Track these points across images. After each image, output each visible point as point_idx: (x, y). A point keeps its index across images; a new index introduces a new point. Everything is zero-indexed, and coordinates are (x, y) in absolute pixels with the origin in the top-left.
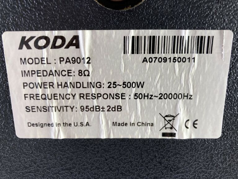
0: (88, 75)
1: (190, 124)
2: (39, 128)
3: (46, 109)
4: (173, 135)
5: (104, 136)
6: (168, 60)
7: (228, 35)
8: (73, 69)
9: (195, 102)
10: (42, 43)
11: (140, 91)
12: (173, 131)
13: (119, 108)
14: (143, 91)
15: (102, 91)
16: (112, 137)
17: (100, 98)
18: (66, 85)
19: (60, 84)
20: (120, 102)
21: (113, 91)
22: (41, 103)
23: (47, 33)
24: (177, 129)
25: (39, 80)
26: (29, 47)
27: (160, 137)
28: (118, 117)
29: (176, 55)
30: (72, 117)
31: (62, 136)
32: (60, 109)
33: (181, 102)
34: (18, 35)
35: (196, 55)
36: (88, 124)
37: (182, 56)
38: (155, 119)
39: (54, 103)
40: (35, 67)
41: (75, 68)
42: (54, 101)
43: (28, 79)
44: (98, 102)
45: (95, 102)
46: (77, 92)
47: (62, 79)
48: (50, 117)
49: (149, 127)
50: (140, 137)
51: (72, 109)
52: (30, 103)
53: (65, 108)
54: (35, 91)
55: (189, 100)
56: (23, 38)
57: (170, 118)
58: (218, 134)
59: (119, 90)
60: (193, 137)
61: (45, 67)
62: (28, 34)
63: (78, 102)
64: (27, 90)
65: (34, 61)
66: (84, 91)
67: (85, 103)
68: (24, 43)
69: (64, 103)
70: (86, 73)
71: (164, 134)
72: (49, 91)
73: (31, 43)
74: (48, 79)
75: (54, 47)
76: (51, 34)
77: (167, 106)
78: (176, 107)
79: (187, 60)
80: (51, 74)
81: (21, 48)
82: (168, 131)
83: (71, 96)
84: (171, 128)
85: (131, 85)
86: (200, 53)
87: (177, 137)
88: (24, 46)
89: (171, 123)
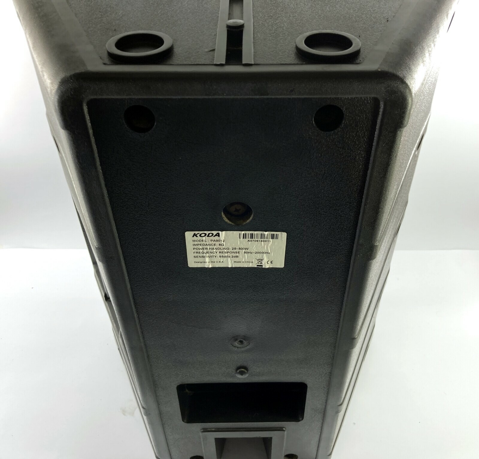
0: (223, 245)
1: (269, 262)
2: (200, 263)
3: (203, 257)
4: (262, 266)
5: (230, 266)
6: (259, 241)
7: (284, 235)
8: (217, 244)
9: (271, 255)
10: (203, 235)
11: (246, 251)
12: (262, 264)
13: (237, 257)
14: (248, 251)
15: (229, 251)
16: (234, 266)
17: (229, 253)
18: (213, 249)
19: (210, 248)
20: (238, 255)
21: (234, 251)
22: (201, 255)
23: (205, 232)
24: (263, 264)
25: (201, 247)
26: (197, 236)
27: (256, 266)
28: (237, 259)
29: (262, 240)
30: (215, 259)
31: (210, 266)
32: (209, 257)
33: (265, 255)
34: (192, 233)
35: (271, 240)
36: (222, 262)
37: (265, 240)
38: (254, 261)
39: (208, 255)
40: (199, 243)
41: (218, 243)
42: (207, 254)
43: (196, 247)
44: (227, 254)
45: (226, 255)
46: (218, 251)
47: (211, 247)
48: (205, 260)
49: (251, 263)
50: (247, 267)
51: (216, 257)
52: (196, 255)
53: (212, 257)
54: (198, 251)
55: (268, 254)
56: (195, 234)
57: (261, 260)
58: (282, 265)
59: (237, 250)
60: (271, 267)
61: (204, 243)
62: (196, 232)
63: (218, 255)
64: (195, 250)
65: (199, 241)
66: (221, 251)
67: (221, 255)
68: (195, 235)
69: (212, 255)
70: (222, 245)
71: (257, 266)
72: (205, 251)
73: (198, 235)
74: (205, 247)
75: (208, 236)
76: (207, 233)
77: (259, 256)
78: (263, 256)
79: (267, 241)
80: (207, 245)
81: (193, 236)
82: (260, 264)
83: (215, 253)
84: (261, 263)
85: (243, 249)
86: (273, 239)
87: (263, 267)
88: (195, 236)
89: (261, 262)
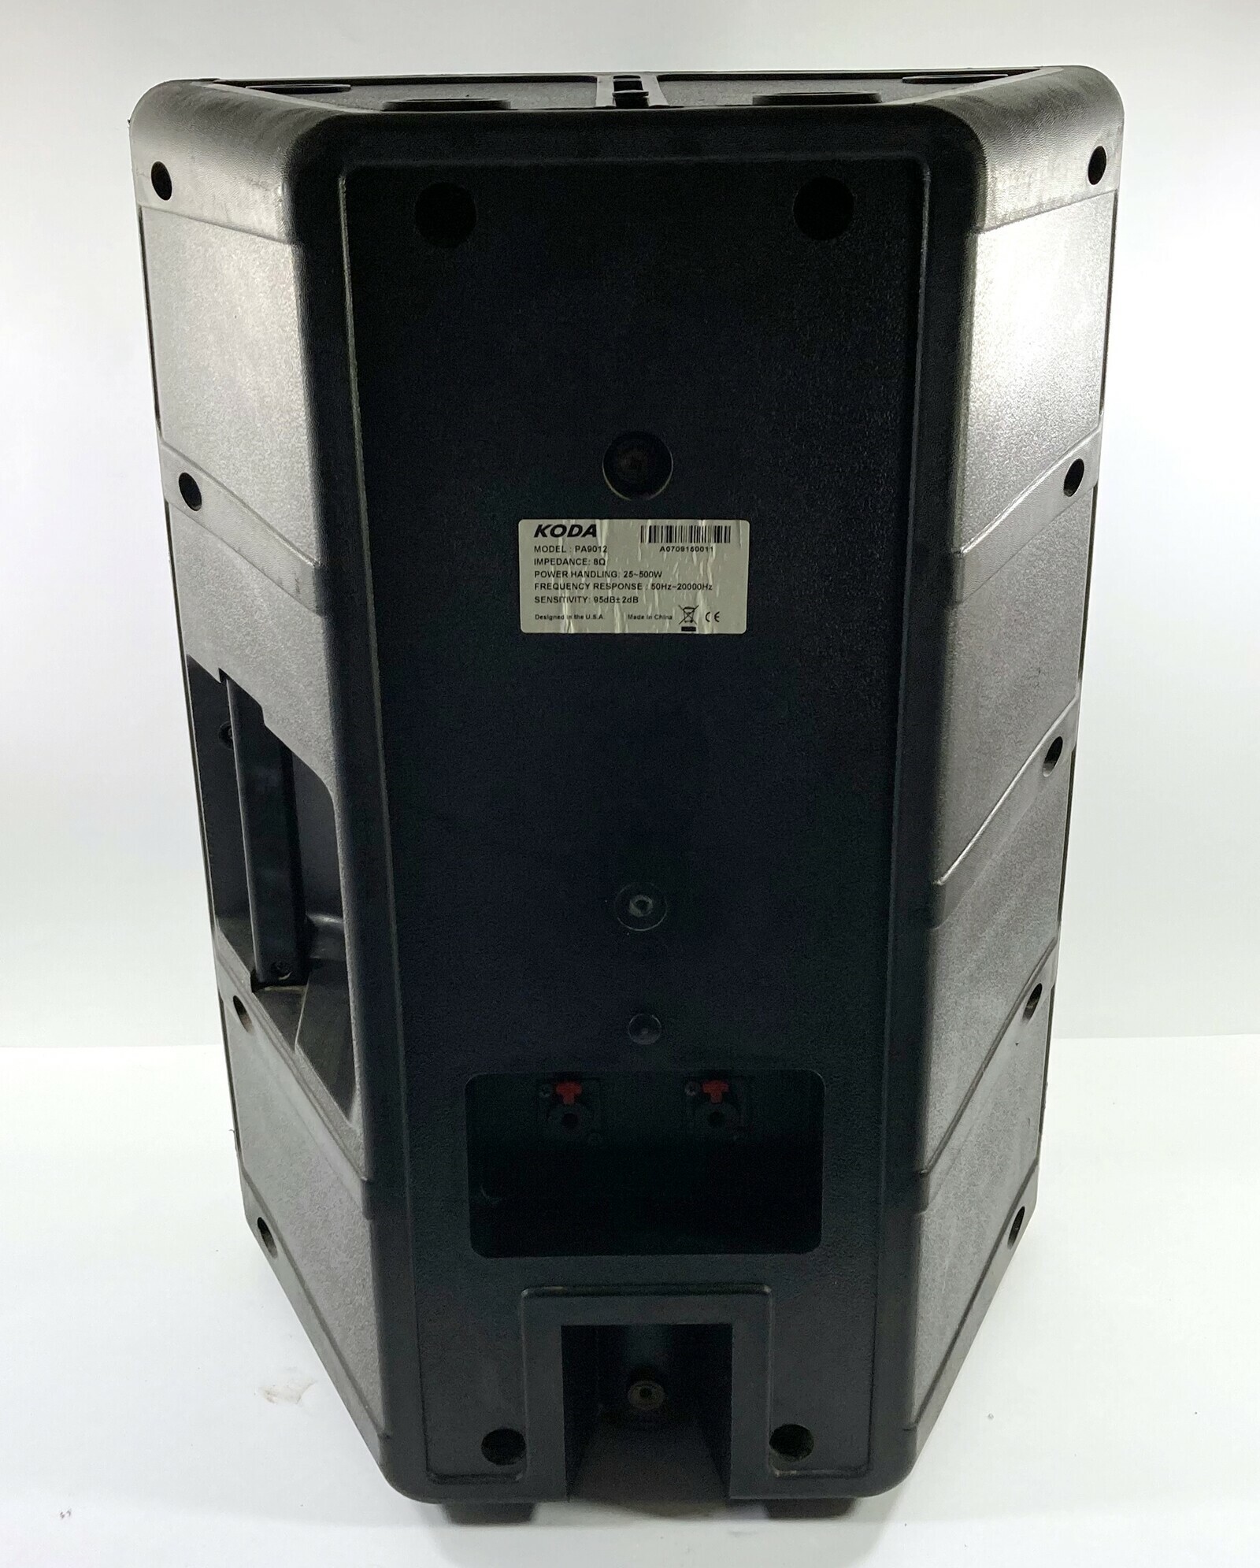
0: (604, 564)
1: (710, 617)
2: (547, 620)
3: (557, 600)
4: (694, 629)
5: (618, 631)
6: (686, 549)
7: (745, 526)
8: (589, 558)
9: (715, 592)
10: (558, 531)
11: (658, 580)
12: (693, 625)
13: (636, 600)
14: (662, 581)
15: (617, 581)
16: (627, 632)
17: (616, 589)
18: (580, 574)
19: (574, 572)
20: (636, 592)
21: (629, 581)
22: (552, 593)
23: (564, 522)
24: (697, 622)
25: (552, 569)
26: (544, 535)
27: (680, 631)
28: (635, 610)
29: (693, 545)
30: (584, 609)
31: (572, 631)
32: (572, 600)
33: (700, 593)
34: (534, 524)
35: (714, 545)
36: (601, 617)
37: (699, 545)
38: (674, 612)
39: (567, 593)
40: (549, 555)
41: (590, 556)
42: (567, 591)
43: (540, 568)
44: (612, 593)
45: (610, 593)
46: (592, 581)
47: (577, 568)
48: (560, 609)
49: (667, 620)
50: (657, 632)
51: (585, 600)
52: (540, 593)
53: (577, 599)
54: (545, 581)
55: (709, 591)
56: (540, 526)
57: (690, 611)
58: (742, 629)
59: (635, 580)
60: (715, 632)
61: (559, 555)
62: (544, 522)
63: (592, 593)
64: (539, 580)
65: (549, 549)
66: (599, 581)
67: (599, 593)
68: (540, 531)
69: (577, 593)
70: (602, 562)
71: (683, 629)
72: (561, 581)
73: (548, 532)
74: (561, 568)
75: (570, 535)
76: (568, 523)
77: (685, 597)
78: (695, 599)
79: (705, 550)
80: (566, 562)
81: (536, 535)
82: (688, 625)
83: (585, 587)
84: (691, 621)
85: (648, 575)
86: (718, 542)
87: (697, 632)
88: (540, 534)
89: (691, 615)
